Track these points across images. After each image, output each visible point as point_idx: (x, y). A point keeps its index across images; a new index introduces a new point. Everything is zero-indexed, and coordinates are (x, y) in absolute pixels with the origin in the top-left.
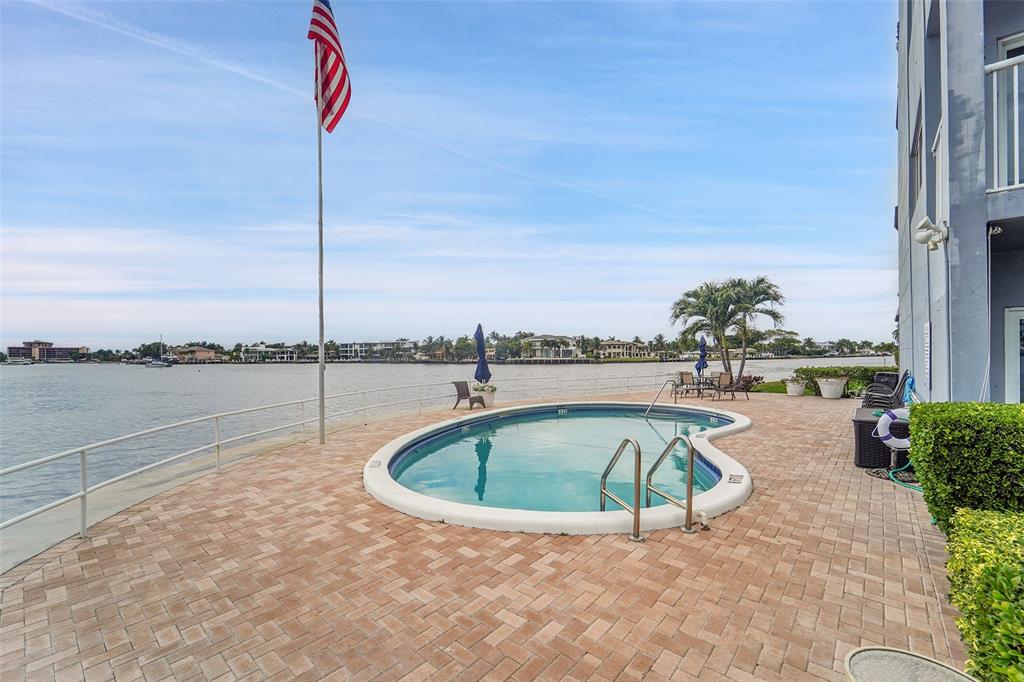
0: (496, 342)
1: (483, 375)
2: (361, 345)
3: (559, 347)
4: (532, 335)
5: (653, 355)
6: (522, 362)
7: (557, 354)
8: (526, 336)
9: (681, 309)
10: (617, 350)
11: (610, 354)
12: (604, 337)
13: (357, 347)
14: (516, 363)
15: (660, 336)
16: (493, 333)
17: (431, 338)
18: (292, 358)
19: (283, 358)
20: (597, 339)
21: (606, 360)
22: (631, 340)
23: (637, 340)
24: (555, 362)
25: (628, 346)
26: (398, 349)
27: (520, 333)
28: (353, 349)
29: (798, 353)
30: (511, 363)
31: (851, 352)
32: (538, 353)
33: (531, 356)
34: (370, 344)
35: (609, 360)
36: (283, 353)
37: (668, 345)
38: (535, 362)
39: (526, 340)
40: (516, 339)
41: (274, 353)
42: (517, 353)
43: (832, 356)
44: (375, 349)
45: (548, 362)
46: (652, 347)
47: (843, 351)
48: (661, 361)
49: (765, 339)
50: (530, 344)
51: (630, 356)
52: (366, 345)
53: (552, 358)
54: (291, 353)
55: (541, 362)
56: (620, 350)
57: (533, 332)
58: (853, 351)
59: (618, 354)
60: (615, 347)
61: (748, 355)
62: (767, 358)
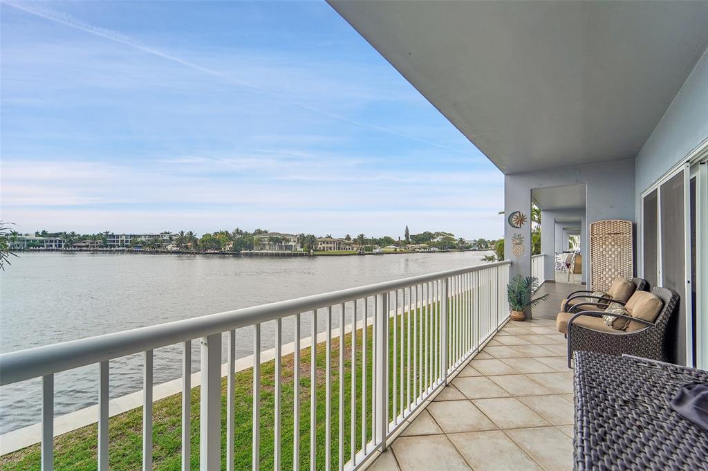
2: (127, 236)
3: (282, 242)
4: (266, 232)
5: (355, 249)
6: (253, 254)
7: (281, 248)
8: (259, 233)
10: (329, 246)
11: (324, 248)
13: (124, 238)
16: (238, 229)
17: (182, 232)
18: (60, 246)
19: (51, 246)
20: (313, 236)
22: (341, 238)
23: (346, 237)
24: (277, 255)
25: (339, 243)
26: (156, 241)
28: (120, 239)
29: (454, 248)
31: (486, 248)
32: (267, 247)
33: (262, 249)
34: (135, 236)
36: (51, 241)
38: (262, 254)
41: (42, 242)
42: (251, 247)
43: (475, 250)
44: (139, 239)
46: (356, 243)
47: (481, 247)
48: (361, 254)
49: (434, 238)
50: (262, 240)
51: (339, 250)
52: (131, 236)
53: (277, 252)
54: (60, 241)
55: (268, 254)
56: (332, 245)
57: (267, 230)
58: (487, 247)
59: (330, 248)
60: (327, 243)
61: (422, 250)
62: (434, 252)
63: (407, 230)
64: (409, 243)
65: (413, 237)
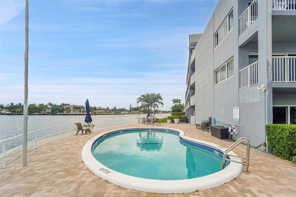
0: (51, 107)
1: (89, 120)
3: (81, 109)
4: (69, 105)
5: (113, 112)
6: (64, 115)
7: (80, 111)
8: (66, 105)
9: (140, 100)
10: (102, 111)
11: (99, 112)
12: (97, 107)
14: (62, 115)
15: (115, 107)
16: (50, 103)
20: (95, 107)
21: (98, 114)
22: (106, 108)
23: (108, 108)
24: (79, 115)
25: (105, 110)
27: (63, 103)
30: (59, 115)
32: (72, 111)
33: (68, 112)
35: (100, 114)
37: (117, 110)
38: (71, 115)
39: (66, 106)
40: (61, 106)
42: (62, 111)
45: (76, 115)
46: (113, 110)
48: (116, 114)
50: (68, 108)
51: (106, 113)
53: (78, 113)
55: (73, 115)
56: (103, 111)
57: (69, 104)
58: (158, 112)
59: (102, 112)
60: (101, 110)
61: (137, 113)
62: (142, 114)
63: (131, 106)
64: (132, 111)
65: (133, 108)
